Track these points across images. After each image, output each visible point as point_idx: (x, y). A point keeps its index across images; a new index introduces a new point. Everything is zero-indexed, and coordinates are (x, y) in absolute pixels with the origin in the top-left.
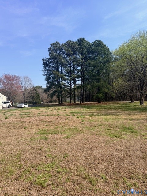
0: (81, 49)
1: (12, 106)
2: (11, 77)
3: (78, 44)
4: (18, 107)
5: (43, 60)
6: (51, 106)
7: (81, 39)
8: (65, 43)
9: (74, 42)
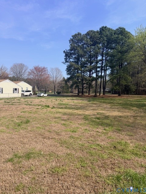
0: (101, 38)
1: (33, 95)
2: (40, 68)
3: (99, 34)
4: (38, 96)
5: (64, 52)
6: (65, 97)
7: (103, 27)
8: (86, 33)
9: (94, 32)
